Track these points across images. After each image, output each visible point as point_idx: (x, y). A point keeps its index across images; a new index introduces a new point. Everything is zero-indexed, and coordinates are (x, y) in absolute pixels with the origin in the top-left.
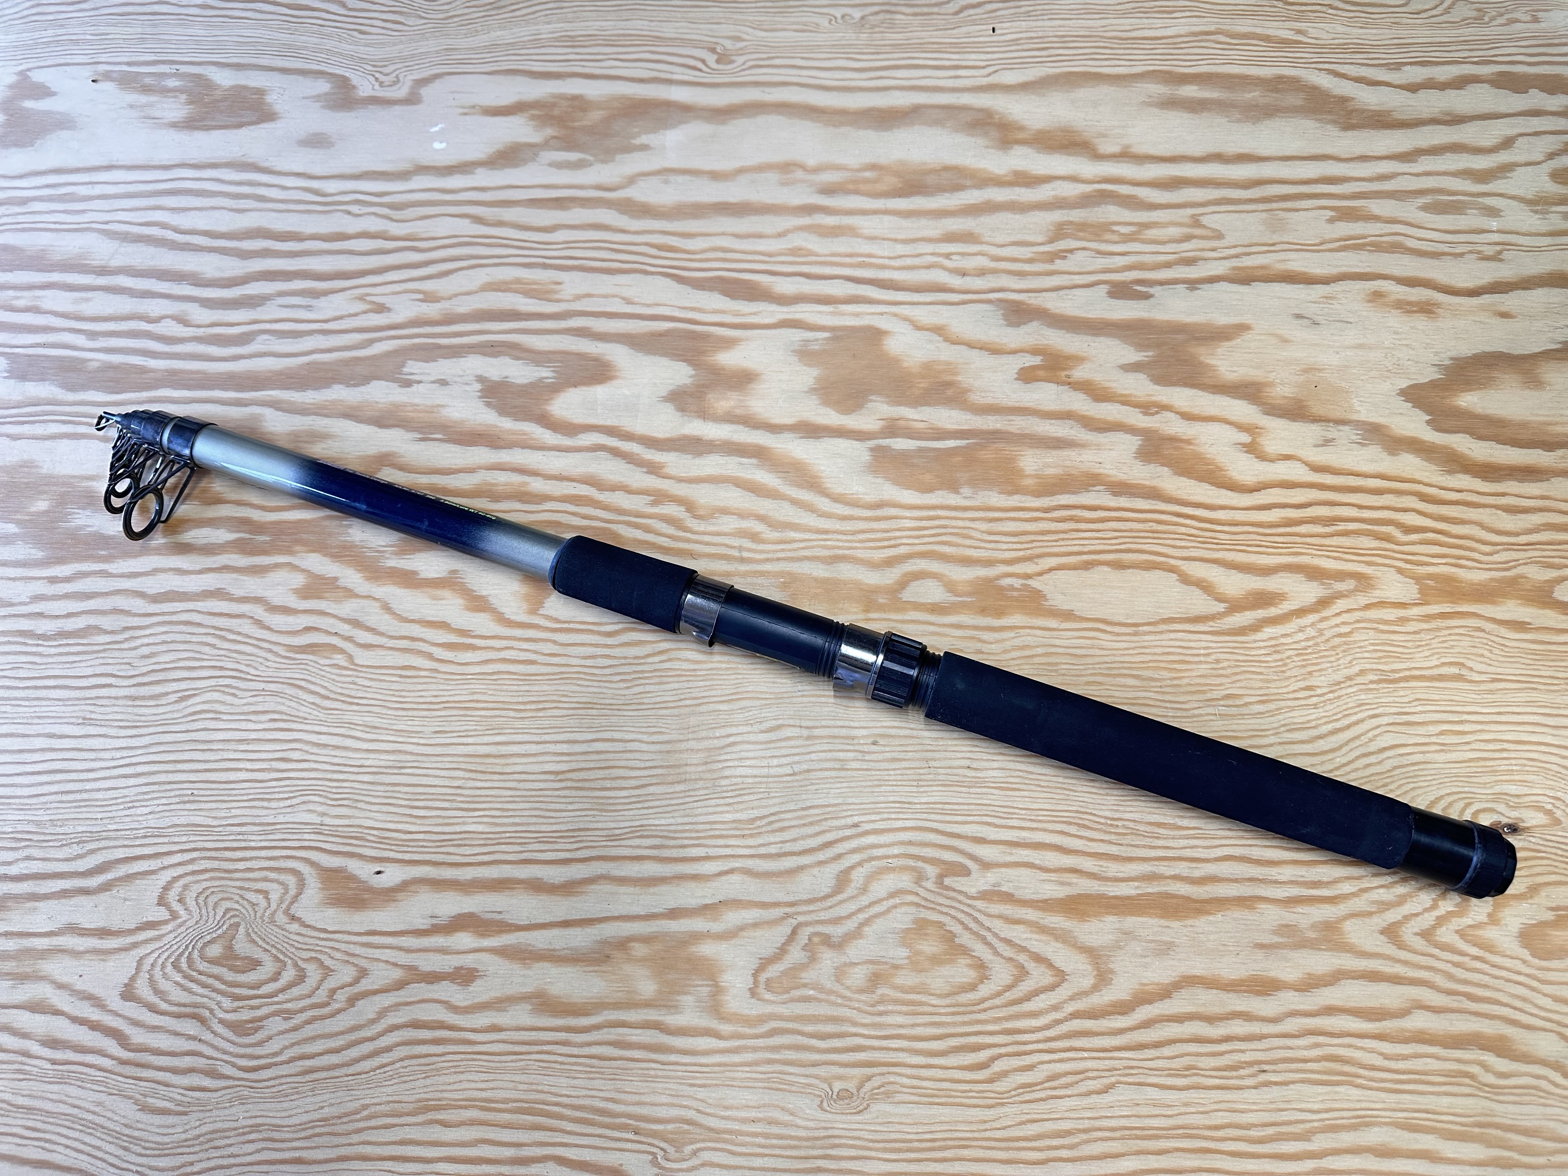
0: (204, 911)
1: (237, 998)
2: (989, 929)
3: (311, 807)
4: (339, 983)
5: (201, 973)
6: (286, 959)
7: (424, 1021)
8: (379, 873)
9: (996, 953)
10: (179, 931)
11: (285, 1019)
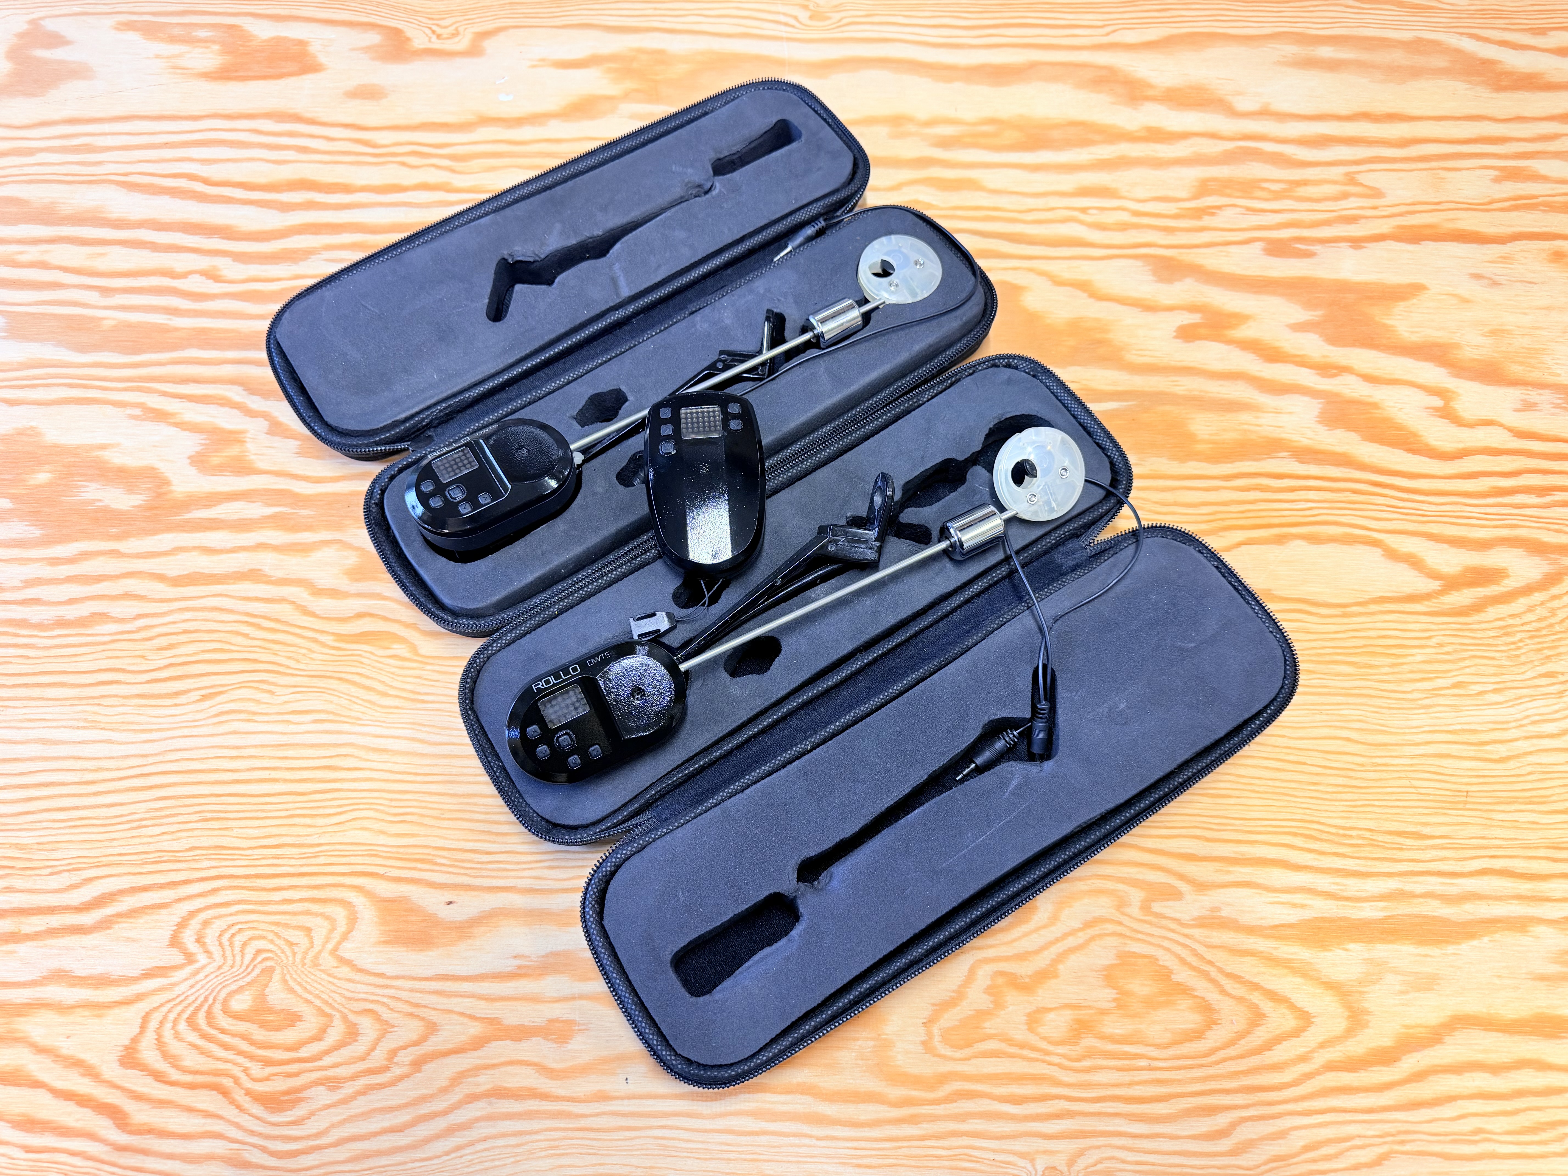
0: (228, 953)
1: (268, 1062)
2: (1210, 963)
3: (365, 824)
4: (401, 1044)
5: (223, 1031)
6: (333, 1013)
7: (509, 1089)
8: (450, 903)
9: (1223, 992)
10: (198, 978)
11: (331, 1089)
